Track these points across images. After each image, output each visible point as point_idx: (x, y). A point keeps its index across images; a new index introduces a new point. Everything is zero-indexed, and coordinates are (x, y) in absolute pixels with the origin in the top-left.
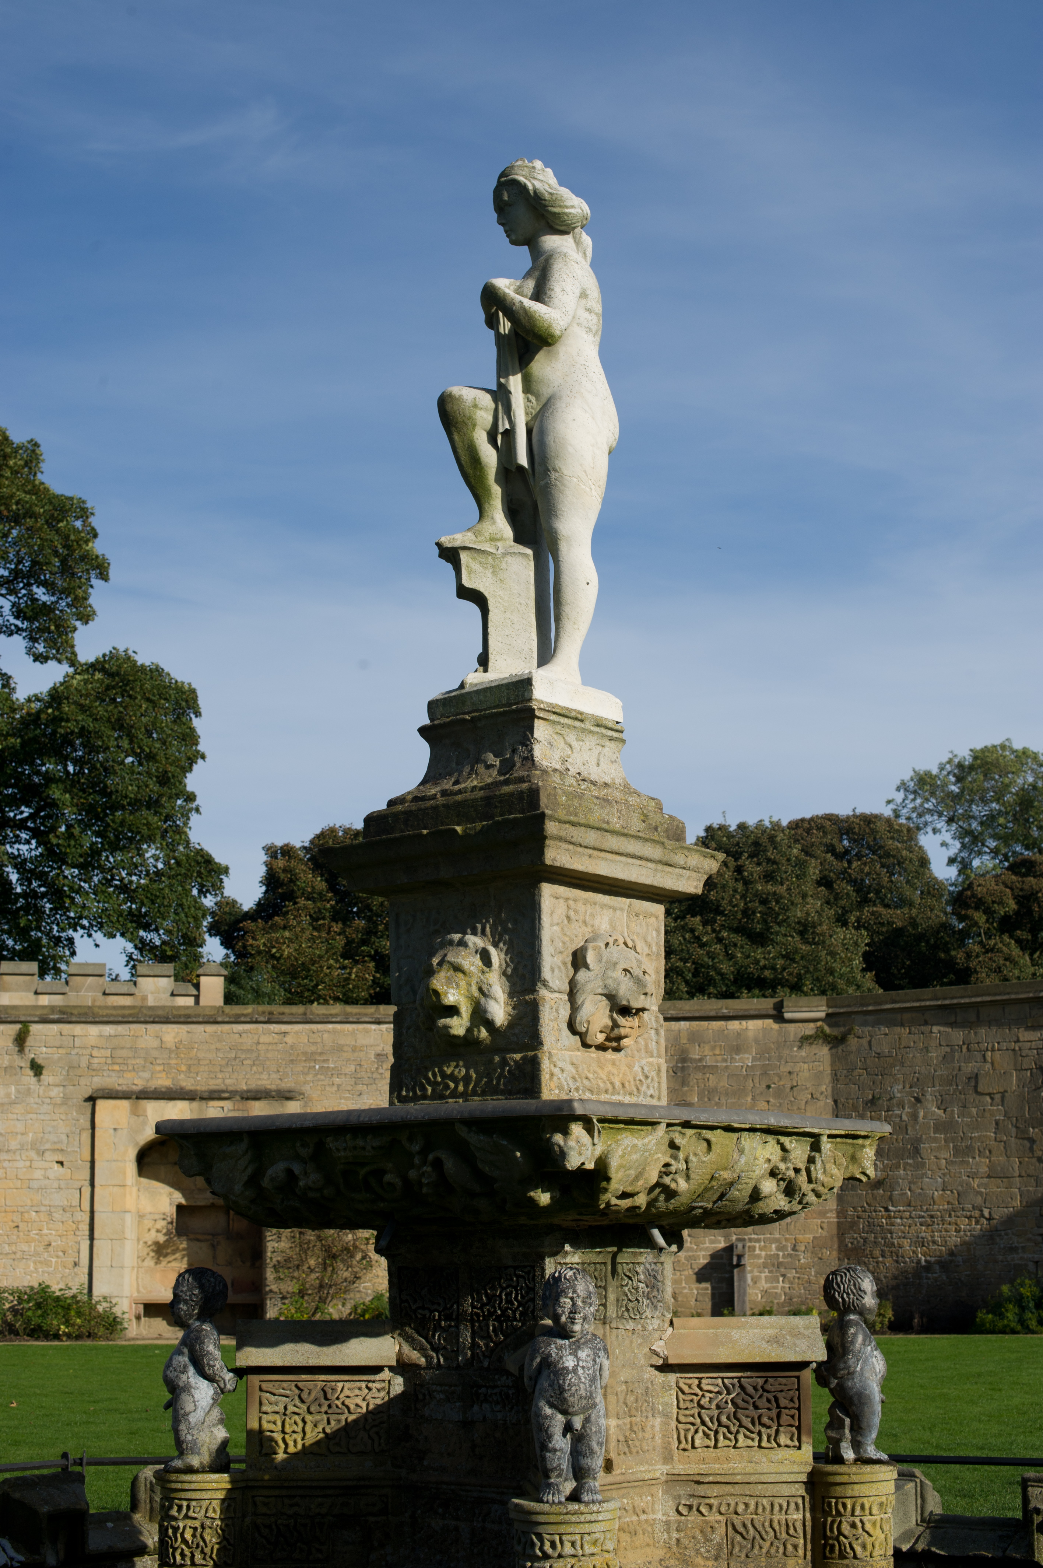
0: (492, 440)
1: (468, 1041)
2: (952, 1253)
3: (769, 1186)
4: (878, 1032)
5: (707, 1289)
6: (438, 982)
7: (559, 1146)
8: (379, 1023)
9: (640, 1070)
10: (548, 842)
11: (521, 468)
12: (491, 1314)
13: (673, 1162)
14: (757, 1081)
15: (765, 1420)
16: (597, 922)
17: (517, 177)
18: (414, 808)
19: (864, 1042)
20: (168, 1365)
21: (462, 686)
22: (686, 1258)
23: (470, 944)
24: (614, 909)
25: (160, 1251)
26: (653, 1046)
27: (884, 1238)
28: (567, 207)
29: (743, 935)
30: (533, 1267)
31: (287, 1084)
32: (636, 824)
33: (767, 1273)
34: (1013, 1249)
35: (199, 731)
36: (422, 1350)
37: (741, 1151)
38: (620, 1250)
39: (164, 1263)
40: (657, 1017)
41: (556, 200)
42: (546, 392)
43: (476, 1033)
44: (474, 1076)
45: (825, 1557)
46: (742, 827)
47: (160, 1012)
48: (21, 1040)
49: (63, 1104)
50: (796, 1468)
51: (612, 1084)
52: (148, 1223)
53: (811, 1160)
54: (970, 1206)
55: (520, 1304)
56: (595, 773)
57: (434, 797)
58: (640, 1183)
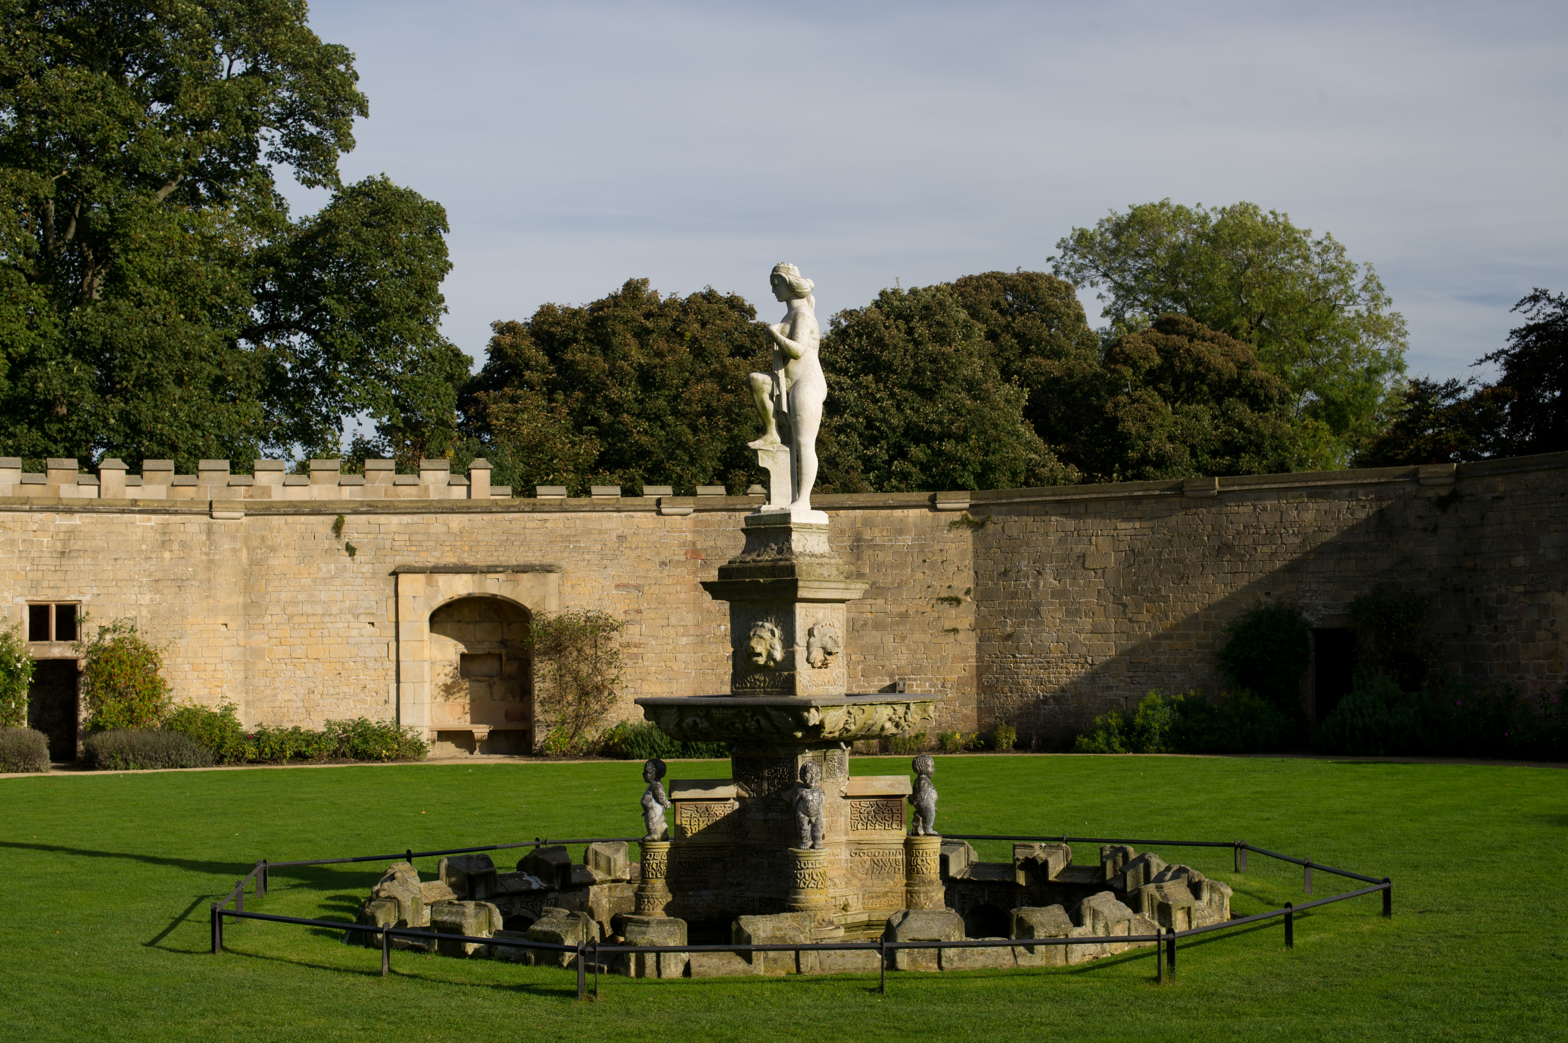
0: (771, 398)
1: (765, 666)
2: (1063, 690)
4: (1010, 520)
6: (754, 643)
7: (806, 716)
8: (619, 511)
9: (836, 675)
10: (799, 588)
11: (784, 412)
12: (776, 777)
13: (849, 719)
14: (915, 557)
15: (887, 818)
16: (818, 616)
17: (781, 273)
18: (739, 566)
19: (999, 527)
20: (643, 798)
23: (766, 626)
24: (825, 609)
25: (448, 690)
26: (841, 666)
27: (1012, 678)
28: (805, 286)
29: (914, 391)
30: (794, 759)
31: (548, 560)
34: (1109, 688)
35: (448, 244)
36: (747, 791)
37: (877, 712)
38: (827, 751)
39: (452, 699)
40: (843, 653)
41: (799, 283)
42: (795, 378)
43: (769, 663)
44: (768, 680)
45: (911, 873)
46: (914, 292)
47: (447, 505)
48: (337, 528)
49: (374, 577)
50: (900, 837)
51: (824, 682)
52: (438, 668)
53: (906, 713)
54: (1078, 654)
56: (817, 550)
57: (749, 561)
58: (837, 727)
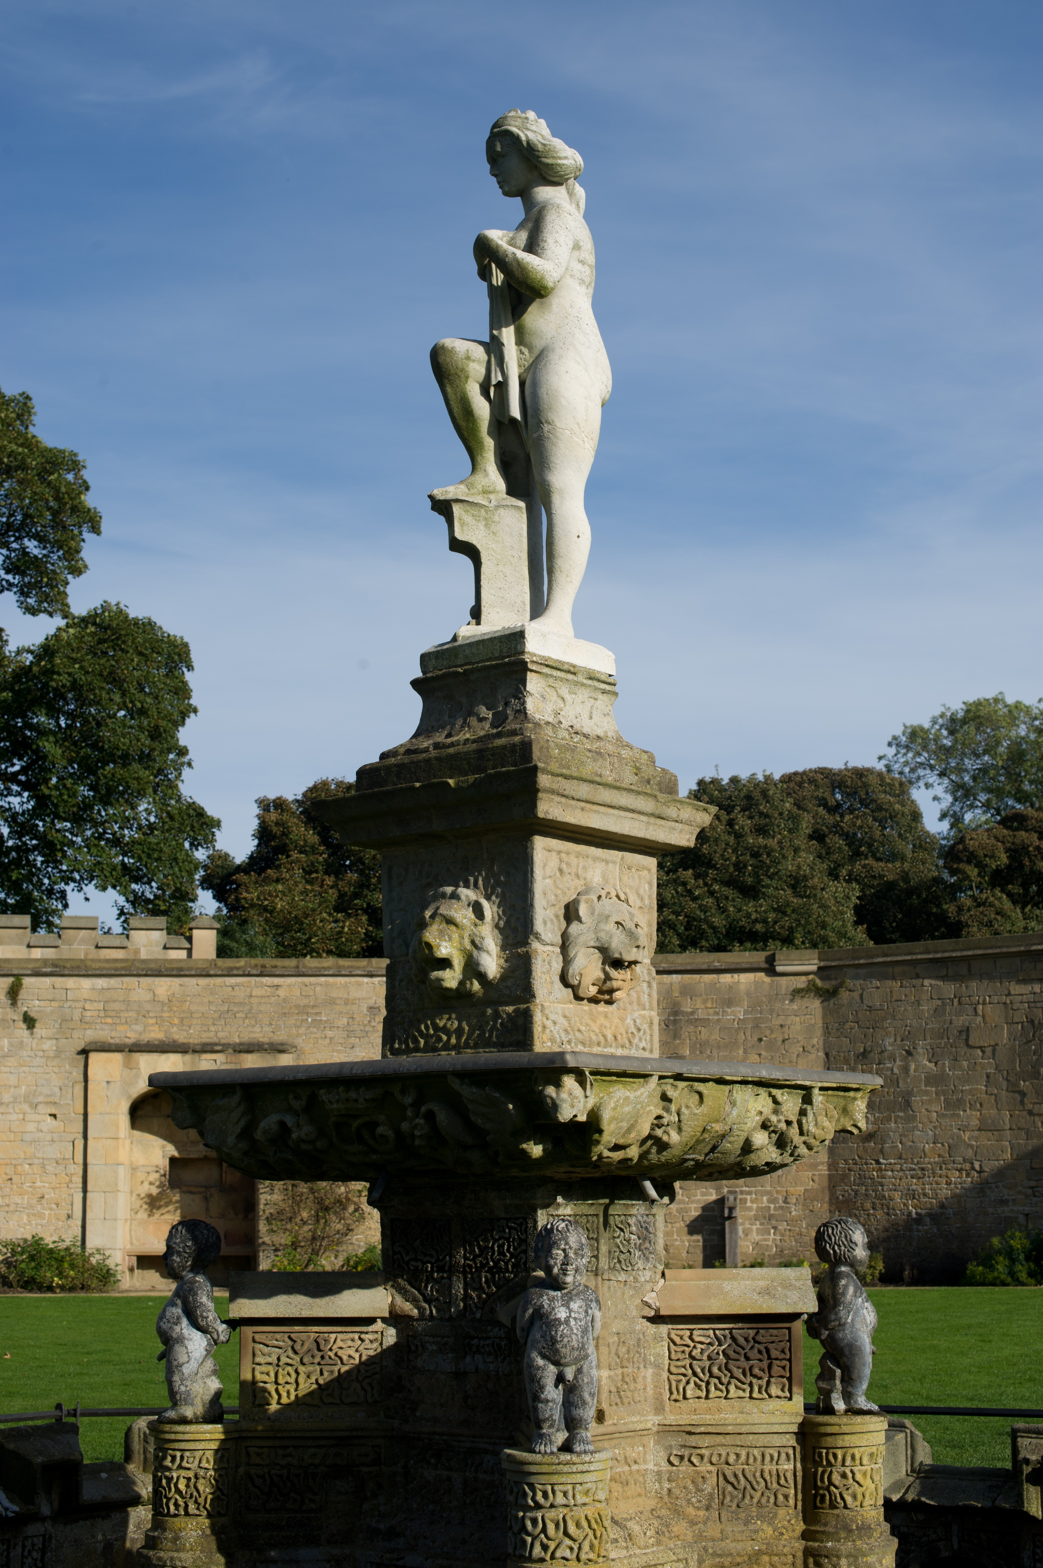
0: (485, 392)
1: (461, 994)
2: (942, 1206)
3: (760, 1139)
4: (870, 986)
5: (698, 1241)
6: (431, 935)
7: (552, 1098)
8: (371, 976)
9: (632, 1022)
10: (540, 795)
11: (513, 420)
12: (483, 1266)
13: (665, 1114)
14: (748, 1034)
15: (756, 1371)
16: (589, 875)
17: (509, 128)
18: (406, 761)
19: (856, 995)
20: (162, 1316)
21: (455, 638)
22: (677, 1210)
23: (463, 897)
24: (607, 862)
25: (153, 1203)
26: (645, 998)
27: (875, 1191)
28: (560, 158)
29: (734, 888)
30: (525, 1219)
31: (280, 1037)
32: (629, 778)
33: (758, 1225)
34: (1003, 1202)
35: (191, 685)
36: (414, 1301)
37: (733, 1104)
38: (612, 1202)
39: (157, 1216)
40: (649, 970)
41: (549, 151)
42: (539, 344)
43: (468, 986)
44: (467, 1028)
45: (816, 1507)
46: (734, 780)
47: (153, 966)
48: (13, 993)
49: (56, 1057)
50: (787, 1419)
51: (604, 1036)
52: (141, 1175)
53: (803, 1113)
54: (961, 1159)
55: (512, 1256)
56: (588, 726)
57: (426, 750)
58: (632, 1135)
